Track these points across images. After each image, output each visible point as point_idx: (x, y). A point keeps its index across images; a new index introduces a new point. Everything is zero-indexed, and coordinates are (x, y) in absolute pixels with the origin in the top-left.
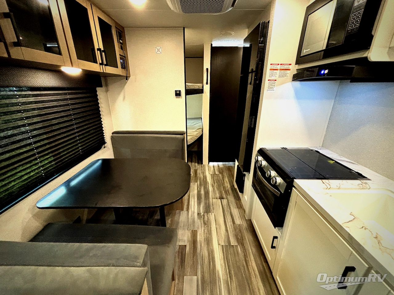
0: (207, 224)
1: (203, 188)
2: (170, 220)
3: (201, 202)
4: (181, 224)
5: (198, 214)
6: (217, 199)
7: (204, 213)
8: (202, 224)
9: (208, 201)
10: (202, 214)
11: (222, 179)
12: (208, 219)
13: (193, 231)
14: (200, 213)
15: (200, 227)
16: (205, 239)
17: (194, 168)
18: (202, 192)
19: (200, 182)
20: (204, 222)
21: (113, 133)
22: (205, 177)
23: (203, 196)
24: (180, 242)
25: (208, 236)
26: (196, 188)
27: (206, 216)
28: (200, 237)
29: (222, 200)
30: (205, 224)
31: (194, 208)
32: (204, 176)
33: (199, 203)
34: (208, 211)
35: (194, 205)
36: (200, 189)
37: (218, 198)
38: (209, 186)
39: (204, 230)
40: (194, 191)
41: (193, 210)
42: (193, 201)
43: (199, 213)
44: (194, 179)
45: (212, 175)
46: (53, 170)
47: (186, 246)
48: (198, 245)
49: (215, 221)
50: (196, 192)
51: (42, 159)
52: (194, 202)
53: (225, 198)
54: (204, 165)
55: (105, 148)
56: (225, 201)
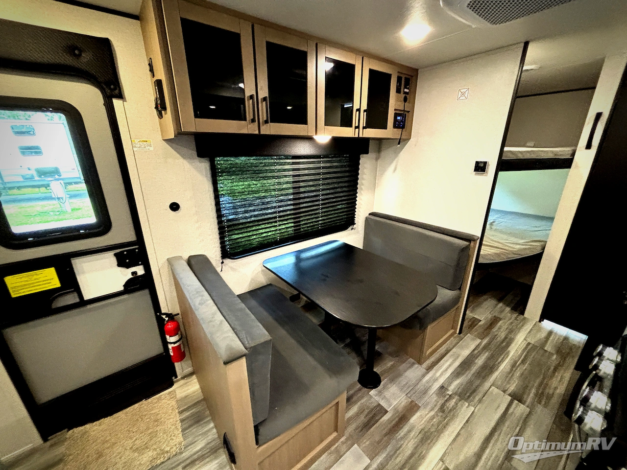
0: (446, 413)
1: (487, 354)
2: (391, 363)
3: (463, 374)
4: (403, 380)
5: (442, 387)
6: (504, 391)
7: (455, 394)
8: (435, 405)
9: (478, 382)
10: (450, 393)
11: (552, 368)
12: (454, 408)
13: (413, 404)
14: (447, 389)
15: (429, 407)
16: (422, 429)
17: (496, 314)
18: (480, 361)
19: (489, 343)
20: (443, 405)
21: (370, 214)
22: (508, 341)
23: (474, 369)
24: (383, 401)
25: (432, 430)
26: (473, 347)
27: (454, 400)
28: (418, 420)
29: (516, 402)
30: (442, 409)
31: (442, 374)
32: (506, 338)
33: (457, 374)
34: (466, 397)
35: (446, 370)
36: (480, 354)
37: (509, 391)
38: (502, 361)
39: (433, 418)
40: (462, 348)
41: (438, 374)
42: (448, 363)
43: (445, 386)
44: (481, 330)
45: (530, 346)
46: (286, 236)
47: (386, 412)
48: (406, 426)
49: (467, 421)
50: (466, 353)
51: (281, 223)
52: (450, 365)
53: (527, 404)
54: (525, 318)
55: (353, 230)
56: (520, 409)
